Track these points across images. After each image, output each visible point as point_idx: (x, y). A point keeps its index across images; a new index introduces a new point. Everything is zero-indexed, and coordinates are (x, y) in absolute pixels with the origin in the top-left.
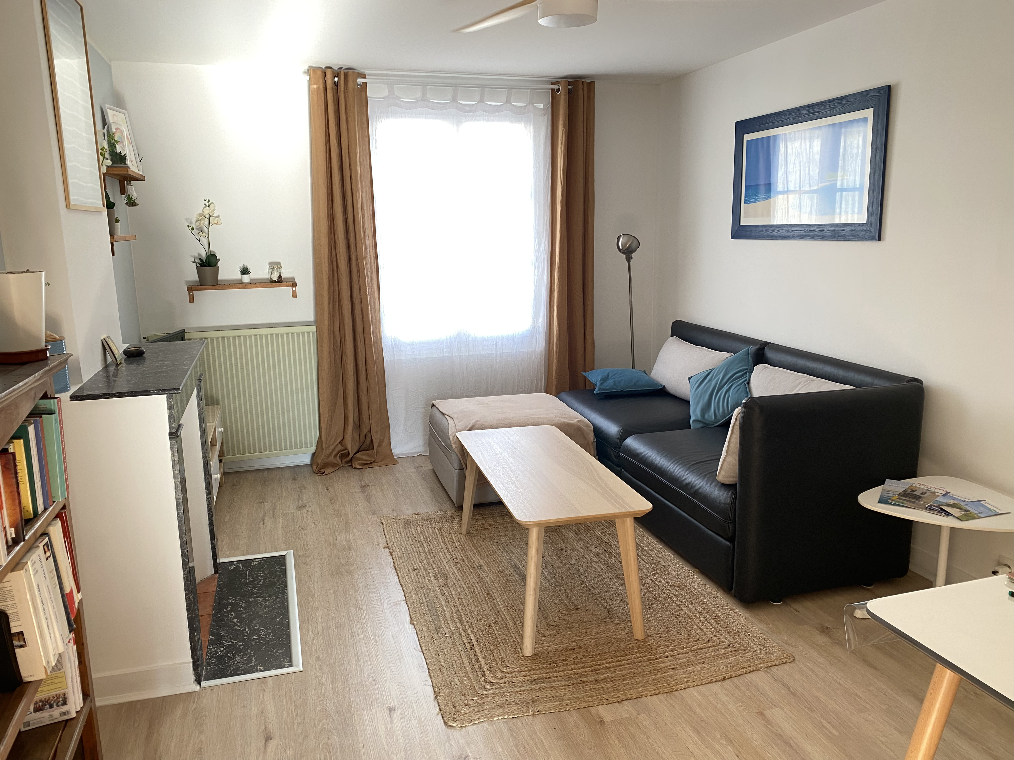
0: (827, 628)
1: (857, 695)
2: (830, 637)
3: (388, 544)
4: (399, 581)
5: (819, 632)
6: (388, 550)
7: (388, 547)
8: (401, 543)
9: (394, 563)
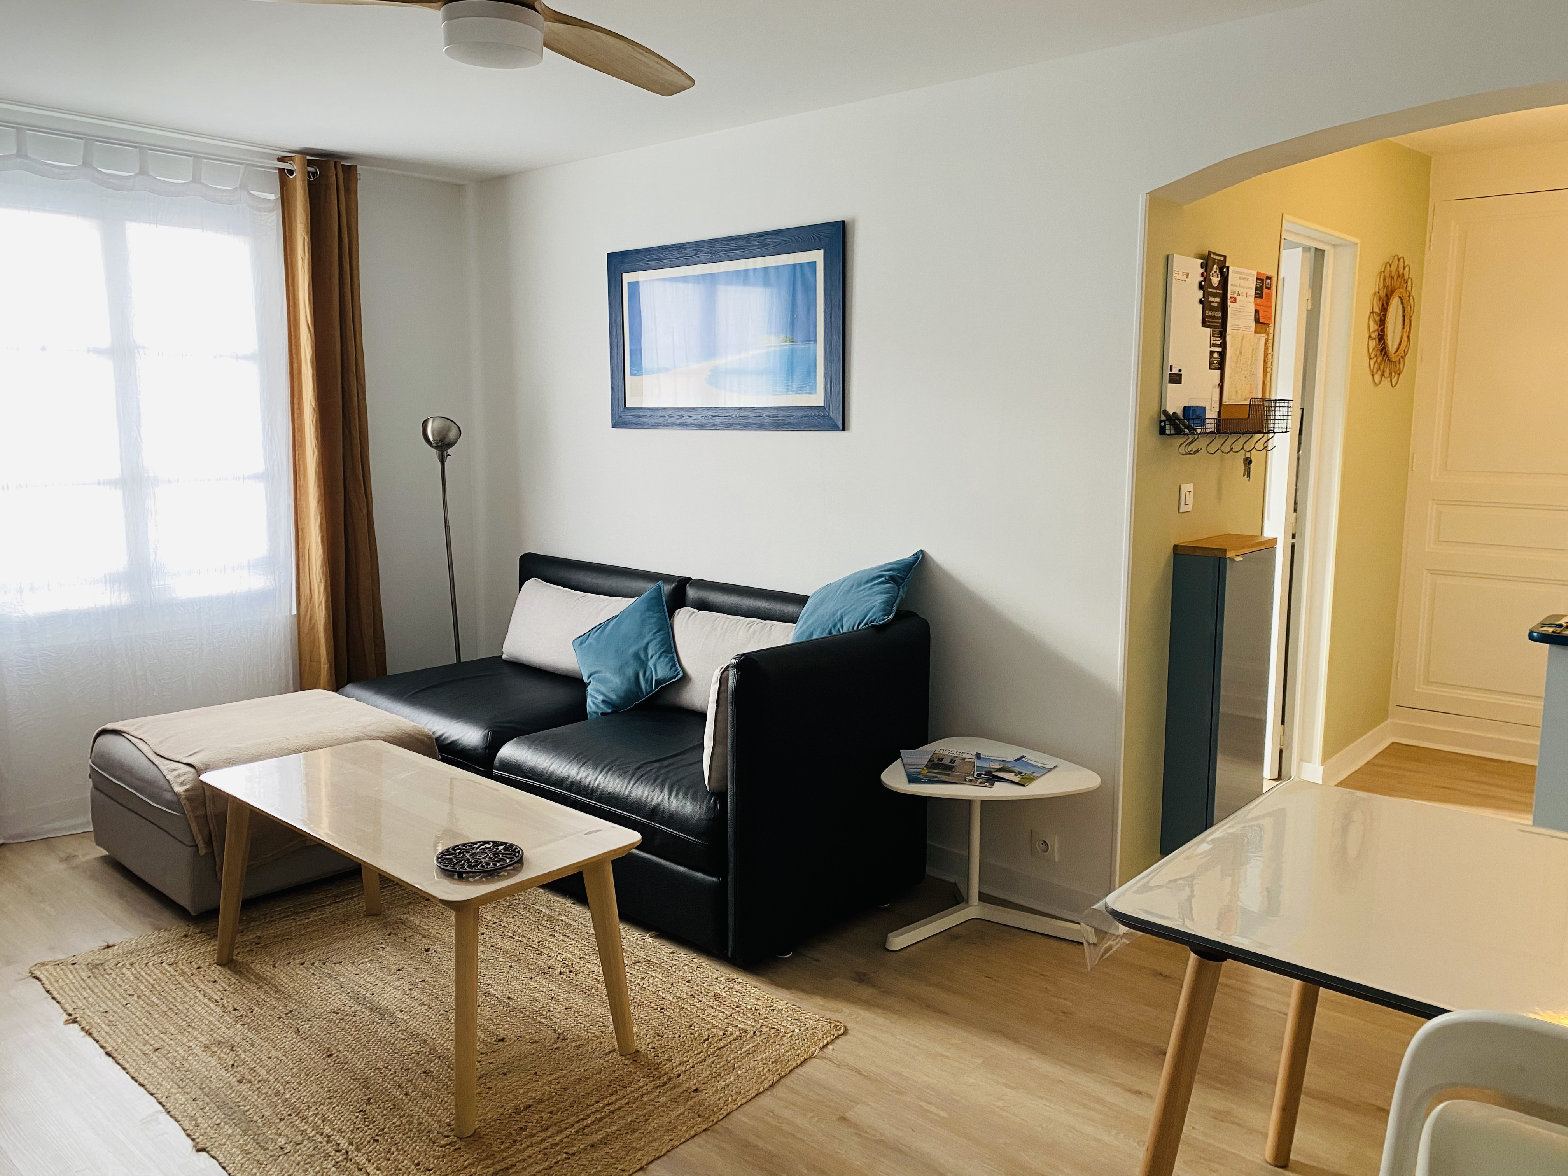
0: (864, 974)
1: (942, 1055)
2: (874, 986)
3: (70, 1015)
4: (133, 1078)
5: (857, 983)
6: (76, 1025)
7: (75, 1021)
8: (100, 1006)
9: (102, 1047)
